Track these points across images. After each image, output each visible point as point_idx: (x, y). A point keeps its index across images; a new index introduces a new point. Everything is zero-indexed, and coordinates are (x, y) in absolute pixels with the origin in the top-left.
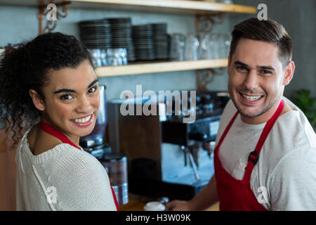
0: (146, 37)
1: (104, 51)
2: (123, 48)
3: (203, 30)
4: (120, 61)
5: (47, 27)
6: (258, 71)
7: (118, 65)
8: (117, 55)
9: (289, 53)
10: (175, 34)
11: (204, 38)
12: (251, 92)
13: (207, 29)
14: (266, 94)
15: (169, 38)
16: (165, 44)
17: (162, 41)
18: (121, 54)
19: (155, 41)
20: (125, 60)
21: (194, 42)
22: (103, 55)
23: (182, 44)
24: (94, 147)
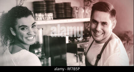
0: (61, 8)
1: (43, 14)
2: (51, 13)
3: (87, 5)
4: (50, 18)
5: (20, 4)
6: (101, 23)
7: (49, 20)
8: (49, 16)
9: (114, 16)
10: (74, 7)
11: (87, 8)
12: (98, 32)
13: (88, 5)
14: (104, 33)
15: (72, 9)
16: (70, 11)
17: (69, 10)
18: (51, 15)
19: (65, 10)
20: (52, 18)
21: (82, 10)
22: (43, 16)
23: (77, 11)
24: (38, 53)
